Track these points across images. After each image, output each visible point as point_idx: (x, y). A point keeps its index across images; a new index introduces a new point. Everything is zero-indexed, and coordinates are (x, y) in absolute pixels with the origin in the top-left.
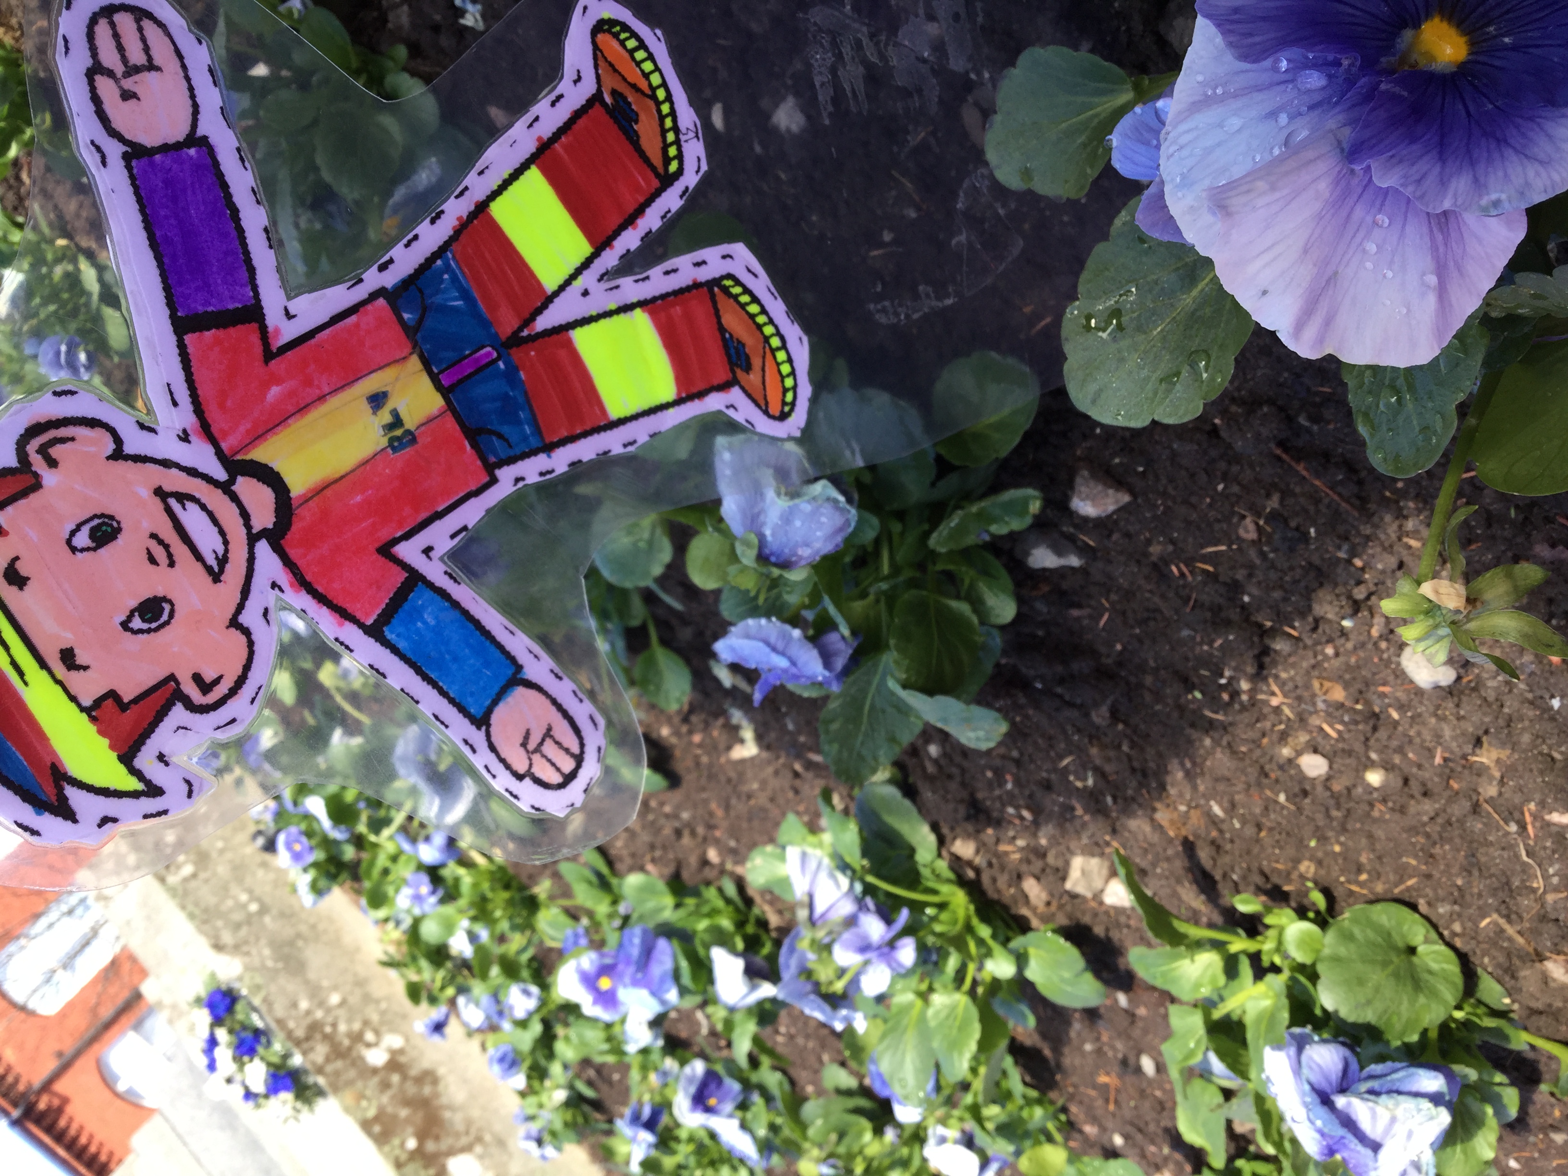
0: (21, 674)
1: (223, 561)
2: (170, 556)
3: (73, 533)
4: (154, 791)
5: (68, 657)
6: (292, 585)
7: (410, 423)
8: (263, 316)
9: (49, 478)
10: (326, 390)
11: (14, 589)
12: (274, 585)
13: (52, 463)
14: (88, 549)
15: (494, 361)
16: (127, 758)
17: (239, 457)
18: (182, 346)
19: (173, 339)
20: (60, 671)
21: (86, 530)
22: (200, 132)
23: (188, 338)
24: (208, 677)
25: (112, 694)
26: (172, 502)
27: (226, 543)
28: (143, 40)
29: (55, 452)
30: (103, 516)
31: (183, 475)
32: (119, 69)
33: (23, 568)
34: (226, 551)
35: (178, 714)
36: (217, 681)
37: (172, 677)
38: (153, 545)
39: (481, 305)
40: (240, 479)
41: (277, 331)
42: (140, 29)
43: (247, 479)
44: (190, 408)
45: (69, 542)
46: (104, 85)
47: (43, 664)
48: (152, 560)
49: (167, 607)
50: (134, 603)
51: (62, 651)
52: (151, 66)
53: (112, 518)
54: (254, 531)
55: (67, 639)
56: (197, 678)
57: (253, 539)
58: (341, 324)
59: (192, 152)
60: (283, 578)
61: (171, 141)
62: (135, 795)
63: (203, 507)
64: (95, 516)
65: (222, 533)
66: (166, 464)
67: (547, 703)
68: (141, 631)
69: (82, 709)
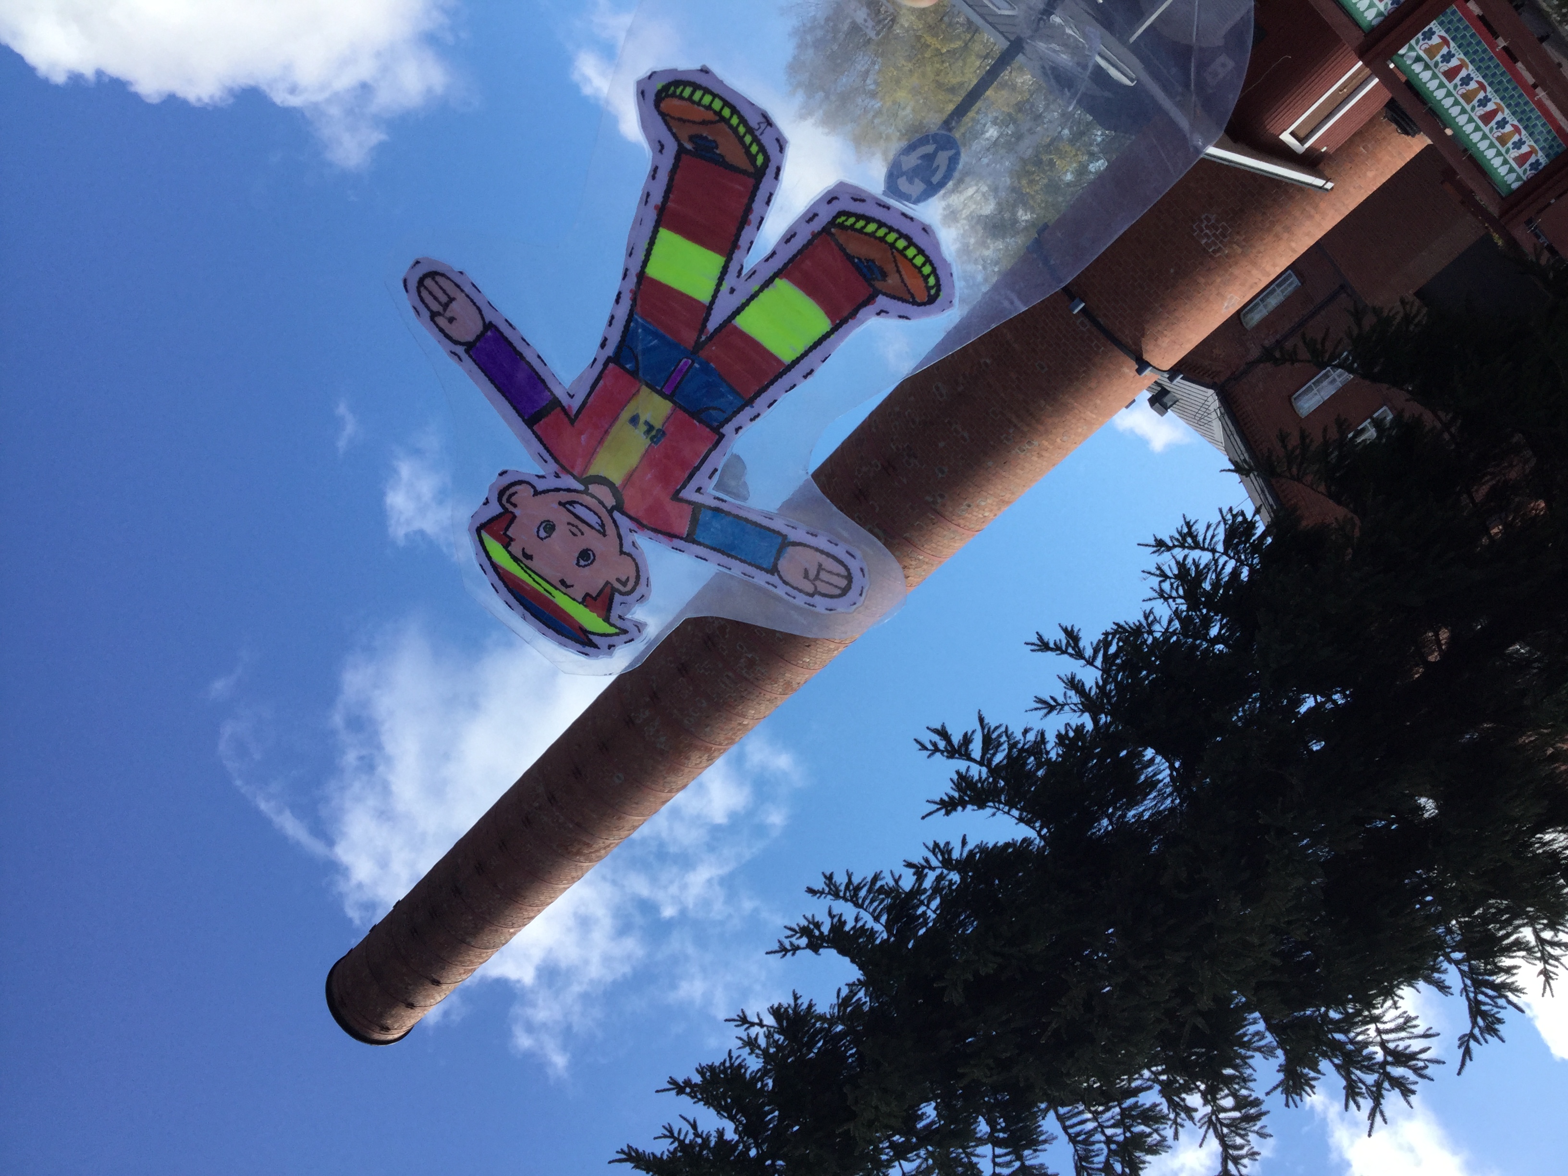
0: (550, 594)
1: (603, 525)
2: (580, 530)
3: (538, 532)
4: (625, 632)
5: (563, 582)
6: (638, 528)
7: (658, 425)
8: (560, 402)
9: (517, 512)
10: (607, 426)
11: (530, 561)
12: (631, 531)
13: (515, 506)
14: (546, 537)
15: (691, 366)
16: (607, 620)
17: (584, 476)
18: (534, 432)
19: (529, 431)
20: (563, 589)
21: (541, 529)
22: (487, 321)
23: (535, 428)
24: (624, 579)
25: (587, 595)
26: (568, 506)
27: (600, 518)
28: (441, 288)
29: (513, 499)
30: (545, 521)
31: (565, 493)
32: (440, 309)
33: (529, 552)
34: (602, 521)
35: (618, 598)
36: (628, 579)
37: (607, 583)
38: (570, 527)
39: (668, 336)
40: (590, 486)
41: (570, 406)
42: (437, 283)
43: (593, 485)
44: (553, 461)
45: (538, 536)
46: (441, 321)
47: (556, 588)
48: (574, 535)
49: (590, 552)
50: (577, 555)
51: (560, 581)
52: (451, 300)
53: (548, 521)
54: (609, 508)
55: (560, 576)
56: (618, 580)
57: (610, 512)
58: (597, 388)
59: (489, 333)
60: (633, 526)
61: (479, 333)
62: (617, 634)
63: (582, 505)
64: (542, 523)
65: (595, 513)
66: (557, 490)
67: (812, 551)
68: (585, 566)
69: (580, 603)
